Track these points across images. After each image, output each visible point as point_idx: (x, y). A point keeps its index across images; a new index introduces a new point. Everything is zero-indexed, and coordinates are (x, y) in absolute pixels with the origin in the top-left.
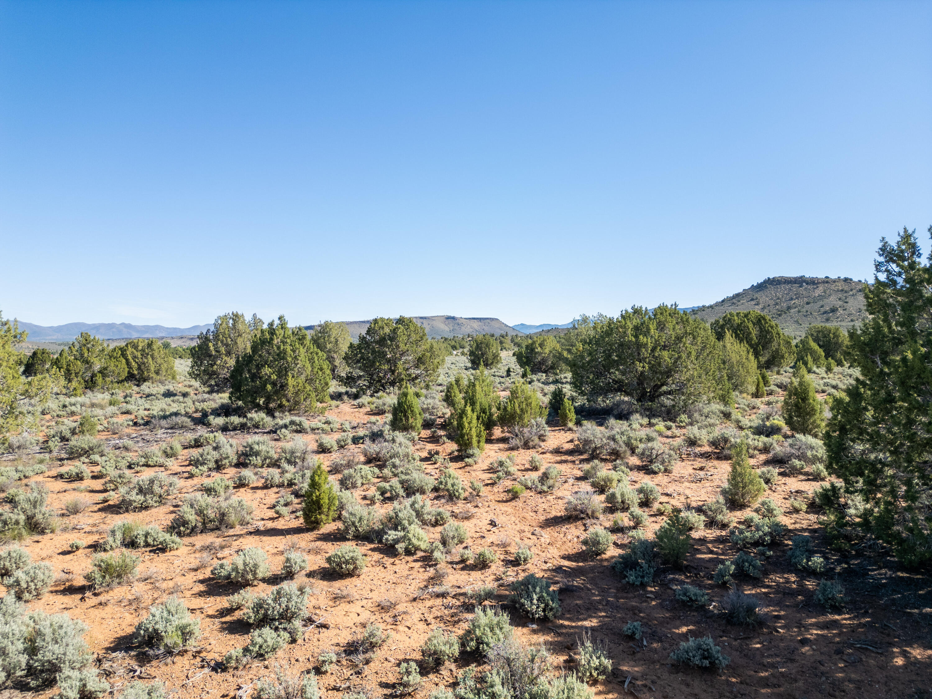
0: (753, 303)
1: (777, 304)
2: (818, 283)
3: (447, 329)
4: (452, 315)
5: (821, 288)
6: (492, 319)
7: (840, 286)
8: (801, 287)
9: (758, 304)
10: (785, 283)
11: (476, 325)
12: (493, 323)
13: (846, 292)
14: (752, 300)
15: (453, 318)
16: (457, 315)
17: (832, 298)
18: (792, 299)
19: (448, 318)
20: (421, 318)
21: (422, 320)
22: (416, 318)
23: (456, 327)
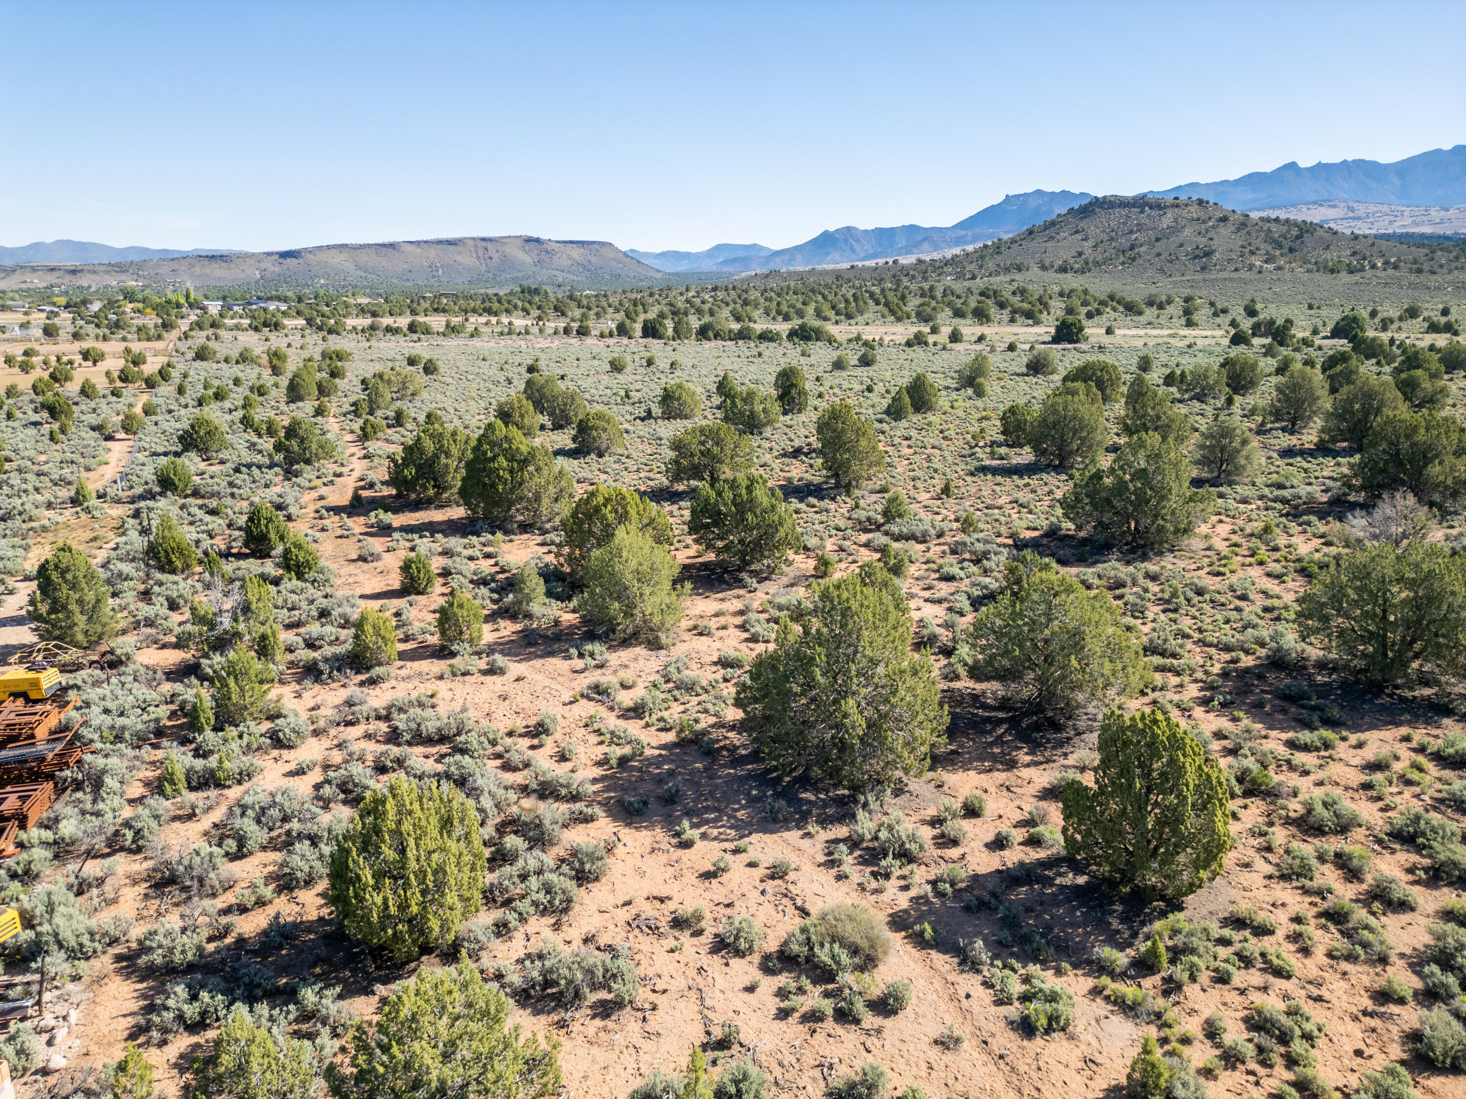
0: (1079, 237)
1: (1112, 239)
2: (1166, 207)
3: (528, 259)
4: (535, 236)
5: (1170, 214)
6: (603, 244)
7: (1194, 211)
8: (1142, 212)
9: (1086, 239)
10: (1119, 206)
11: (576, 253)
12: (603, 250)
13: (1204, 222)
14: (1077, 232)
15: (538, 241)
16: (544, 236)
17: (1188, 231)
18: (1132, 232)
19: (529, 240)
20: (483, 239)
21: (484, 244)
22: (474, 239)
23: (544, 256)
